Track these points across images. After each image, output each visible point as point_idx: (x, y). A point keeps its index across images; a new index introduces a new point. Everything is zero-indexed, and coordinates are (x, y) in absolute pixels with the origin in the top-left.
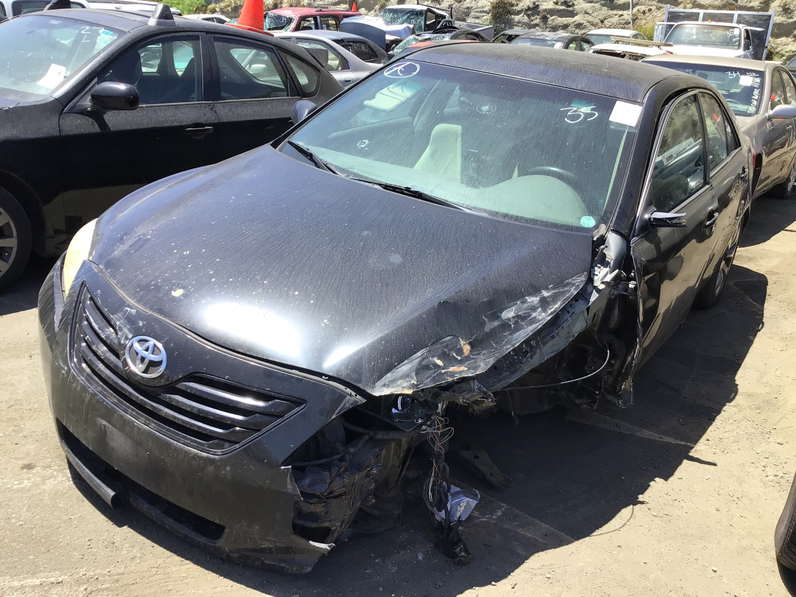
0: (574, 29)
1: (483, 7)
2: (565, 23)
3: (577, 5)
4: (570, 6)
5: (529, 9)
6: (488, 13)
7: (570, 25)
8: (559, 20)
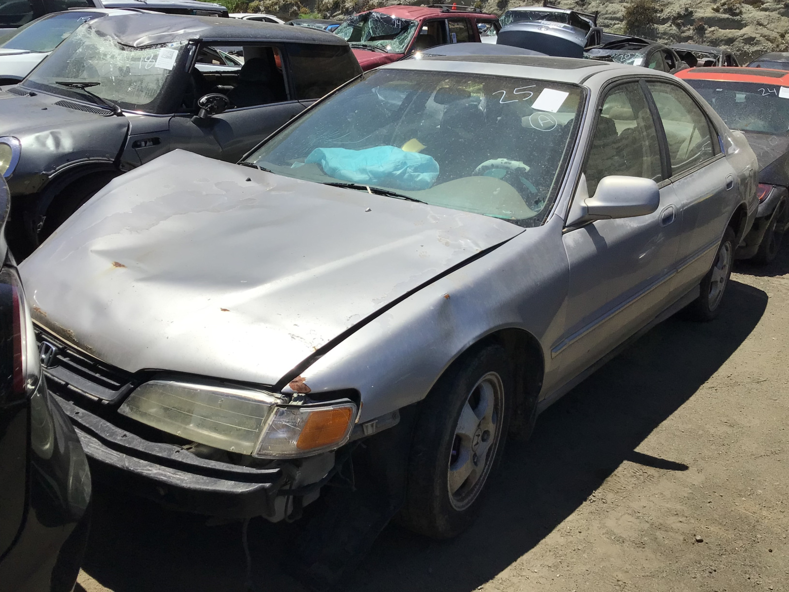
0: (743, 44)
1: (615, 13)
2: (730, 36)
3: (745, 13)
4: (737, 15)
5: (679, 16)
6: (622, 21)
7: (736, 39)
8: (720, 32)
